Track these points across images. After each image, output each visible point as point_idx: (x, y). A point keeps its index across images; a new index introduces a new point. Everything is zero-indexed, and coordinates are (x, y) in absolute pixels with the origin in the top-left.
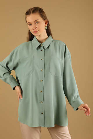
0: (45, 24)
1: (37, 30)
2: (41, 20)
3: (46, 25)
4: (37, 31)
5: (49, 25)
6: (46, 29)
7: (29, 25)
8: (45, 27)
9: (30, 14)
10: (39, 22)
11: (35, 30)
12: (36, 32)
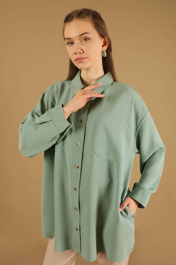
0: (103, 46)
1: (83, 56)
2: (93, 34)
3: (105, 48)
4: (82, 59)
5: (111, 51)
6: (103, 57)
7: (68, 44)
8: (103, 52)
9: (72, 19)
10: (89, 39)
11: (79, 56)
12: (80, 60)
